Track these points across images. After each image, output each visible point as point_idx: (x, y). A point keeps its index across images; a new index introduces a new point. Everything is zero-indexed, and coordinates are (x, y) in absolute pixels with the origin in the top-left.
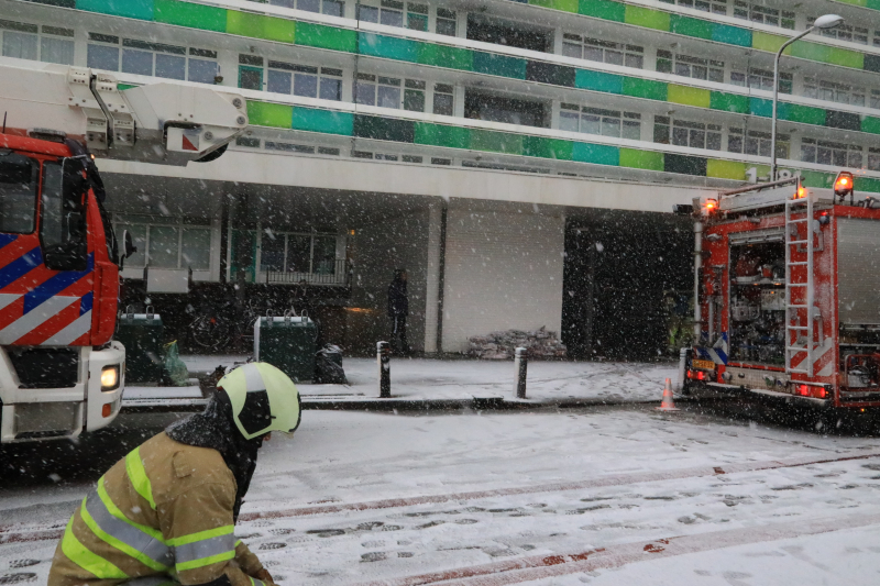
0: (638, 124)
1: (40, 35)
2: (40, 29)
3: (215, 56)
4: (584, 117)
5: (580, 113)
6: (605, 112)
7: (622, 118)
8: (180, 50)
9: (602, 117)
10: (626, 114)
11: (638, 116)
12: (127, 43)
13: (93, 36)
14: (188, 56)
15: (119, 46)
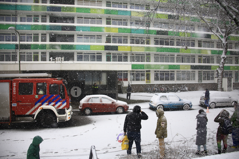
0: (101, 38)
4: (84, 38)
5: (83, 37)
6: (91, 36)
7: (96, 37)
9: (90, 37)
10: (97, 36)
11: (101, 36)
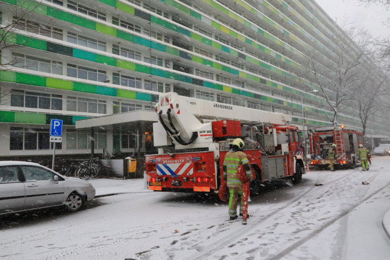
1: (52, 64)
2: (51, 62)
3: (106, 73)
8: (96, 71)
12: (79, 67)
13: (69, 65)
14: (98, 73)
15: (77, 68)
